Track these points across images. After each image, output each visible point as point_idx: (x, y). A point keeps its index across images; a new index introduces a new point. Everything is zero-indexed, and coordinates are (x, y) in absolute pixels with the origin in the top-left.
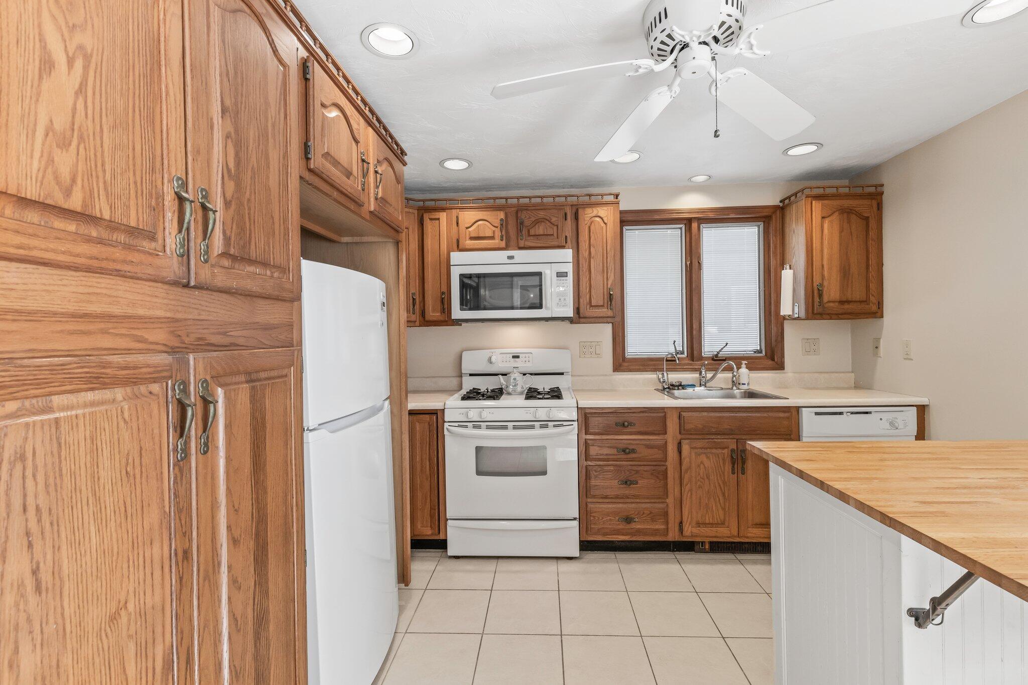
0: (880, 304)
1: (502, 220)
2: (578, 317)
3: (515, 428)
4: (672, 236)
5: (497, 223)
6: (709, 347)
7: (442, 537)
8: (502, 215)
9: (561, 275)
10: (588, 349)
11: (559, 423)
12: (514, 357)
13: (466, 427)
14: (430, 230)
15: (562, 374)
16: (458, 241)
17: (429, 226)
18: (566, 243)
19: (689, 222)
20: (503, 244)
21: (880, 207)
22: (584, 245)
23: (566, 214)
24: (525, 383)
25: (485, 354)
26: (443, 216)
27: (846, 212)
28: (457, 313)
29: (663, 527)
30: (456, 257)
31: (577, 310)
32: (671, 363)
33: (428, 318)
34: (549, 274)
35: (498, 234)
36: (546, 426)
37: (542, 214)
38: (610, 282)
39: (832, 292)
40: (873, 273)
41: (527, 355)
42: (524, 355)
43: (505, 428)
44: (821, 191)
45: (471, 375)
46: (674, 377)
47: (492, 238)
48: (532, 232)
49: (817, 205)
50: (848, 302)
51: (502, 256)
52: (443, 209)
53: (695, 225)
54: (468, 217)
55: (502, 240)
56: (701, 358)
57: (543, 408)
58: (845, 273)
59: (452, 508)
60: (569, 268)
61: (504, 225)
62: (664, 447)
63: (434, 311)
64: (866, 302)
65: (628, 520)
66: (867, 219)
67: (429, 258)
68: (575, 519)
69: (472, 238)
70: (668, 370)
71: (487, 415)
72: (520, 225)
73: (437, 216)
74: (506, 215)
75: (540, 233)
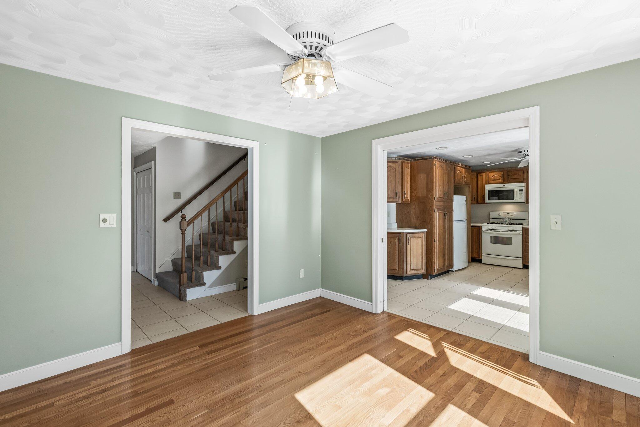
1: (502, 175)
3: (502, 232)
7: (481, 259)
8: (502, 173)
9: (521, 190)
11: (516, 231)
12: (507, 214)
13: (488, 231)
14: (480, 178)
15: (525, 219)
16: (488, 181)
17: (479, 177)
18: (524, 180)
20: (503, 181)
23: (524, 172)
24: (508, 221)
25: (498, 213)
26: (484, 174)
28: (487, 201)
30: (487, 186)
33: (478, 202)
34: (516, 190)
35: (501, 178)
36: (512, 232)
37: (515, 172)
41: (512, 214)
42: (511, 214)
43: (500, 231)
45: (493, 219)
47: (499, 180)
48: (512, 177)
51: (501, 185)
52: (484, 173)
54: (491, 174)
57: (511, 227)
59: (483, 251)
60: (524, 189)
61: (503, 177)
63: (480, 200)
67: (479, 186)
68: (521, 258)
69: (492, 180)
71: (494, 228)
72: (508, 176)
73: (482, 174)
74: (504, 173)
75: (515, 178)
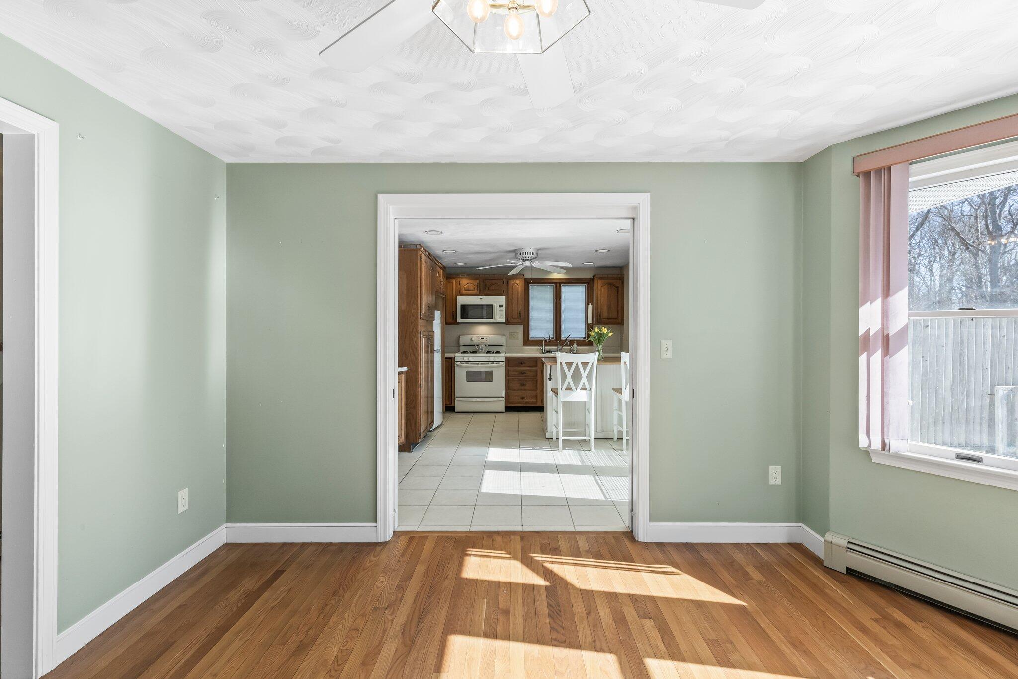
0: (623, 320)
1: (478, 283)
2: (508, 322)
3: (481, 364)
4: (549, 289)
5: (476, 284)
6: (564, 335)
7: (453, 405)
8: (478, 281)
9: (501, 306)
10: (513, 336)
11: (498, 362)
12: (481, 338)
13: (463, 363)
15: (501, 345)
16: (460, 291)
17: (448, 284)
18: (503, 293)
19: (556, 283)
20: (478, 293)
21: (623, 283)
22: (510, 294)
23: (503, 282)
24: (485, 349)
25: (469, 337)
26: (454, 281)
27: (610, 284)
28: (459, 320)
29: (535, 401)
30: (460, 298)
31: (507, 320)
32: (548, 342)
33: (447, 321)
34: (496, 305)
35: (476, 288)
36: (493, 363)
37: (494, 281)
38: (520, 309)
39: (605, 314)
40: (620, 308)
41: (487, 338)
43: (478, 364)
44: (601, 276)
45: (465, 346)
46: (548, 348)
47: (474, 290)
48: (490, 289)
49: (600, 281)
50: (610, 319)
51: (477, 298)
52: (454, 278)
53: (558, 285)
54: (464, 281)
55: (477, 291)
56: (560, 340)
57: (492, 357)
58: (609, 307)
59: (458, 394)
60: (504, 304)
61: (478, 285)
62: (537, 371)
63: (449, 319)
64: (617, 318)
65: (523, 398)
66: (618, 287)
67: (449, 297)
68: (503, 398)
69: (465, 290)
70: (545, 345)
71: (471, 359)
72: (485, 285)
73: (451, 280)
74: (479, 281)
75: (493, 288)
